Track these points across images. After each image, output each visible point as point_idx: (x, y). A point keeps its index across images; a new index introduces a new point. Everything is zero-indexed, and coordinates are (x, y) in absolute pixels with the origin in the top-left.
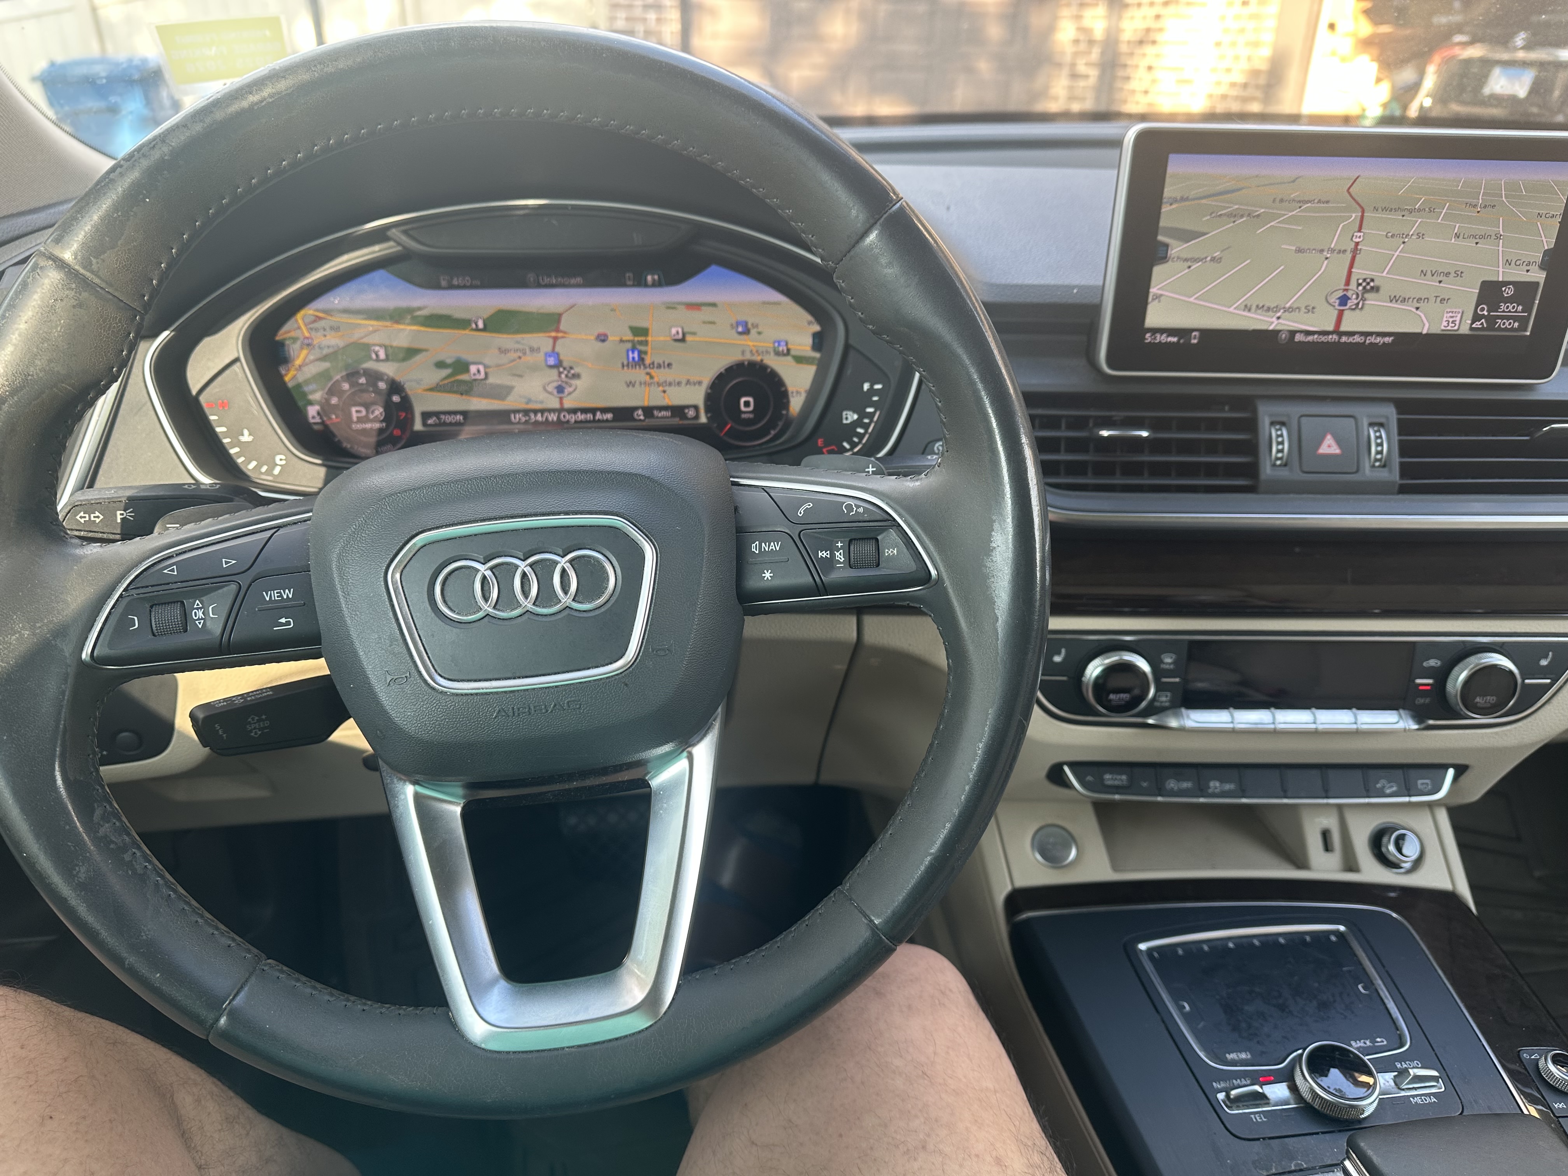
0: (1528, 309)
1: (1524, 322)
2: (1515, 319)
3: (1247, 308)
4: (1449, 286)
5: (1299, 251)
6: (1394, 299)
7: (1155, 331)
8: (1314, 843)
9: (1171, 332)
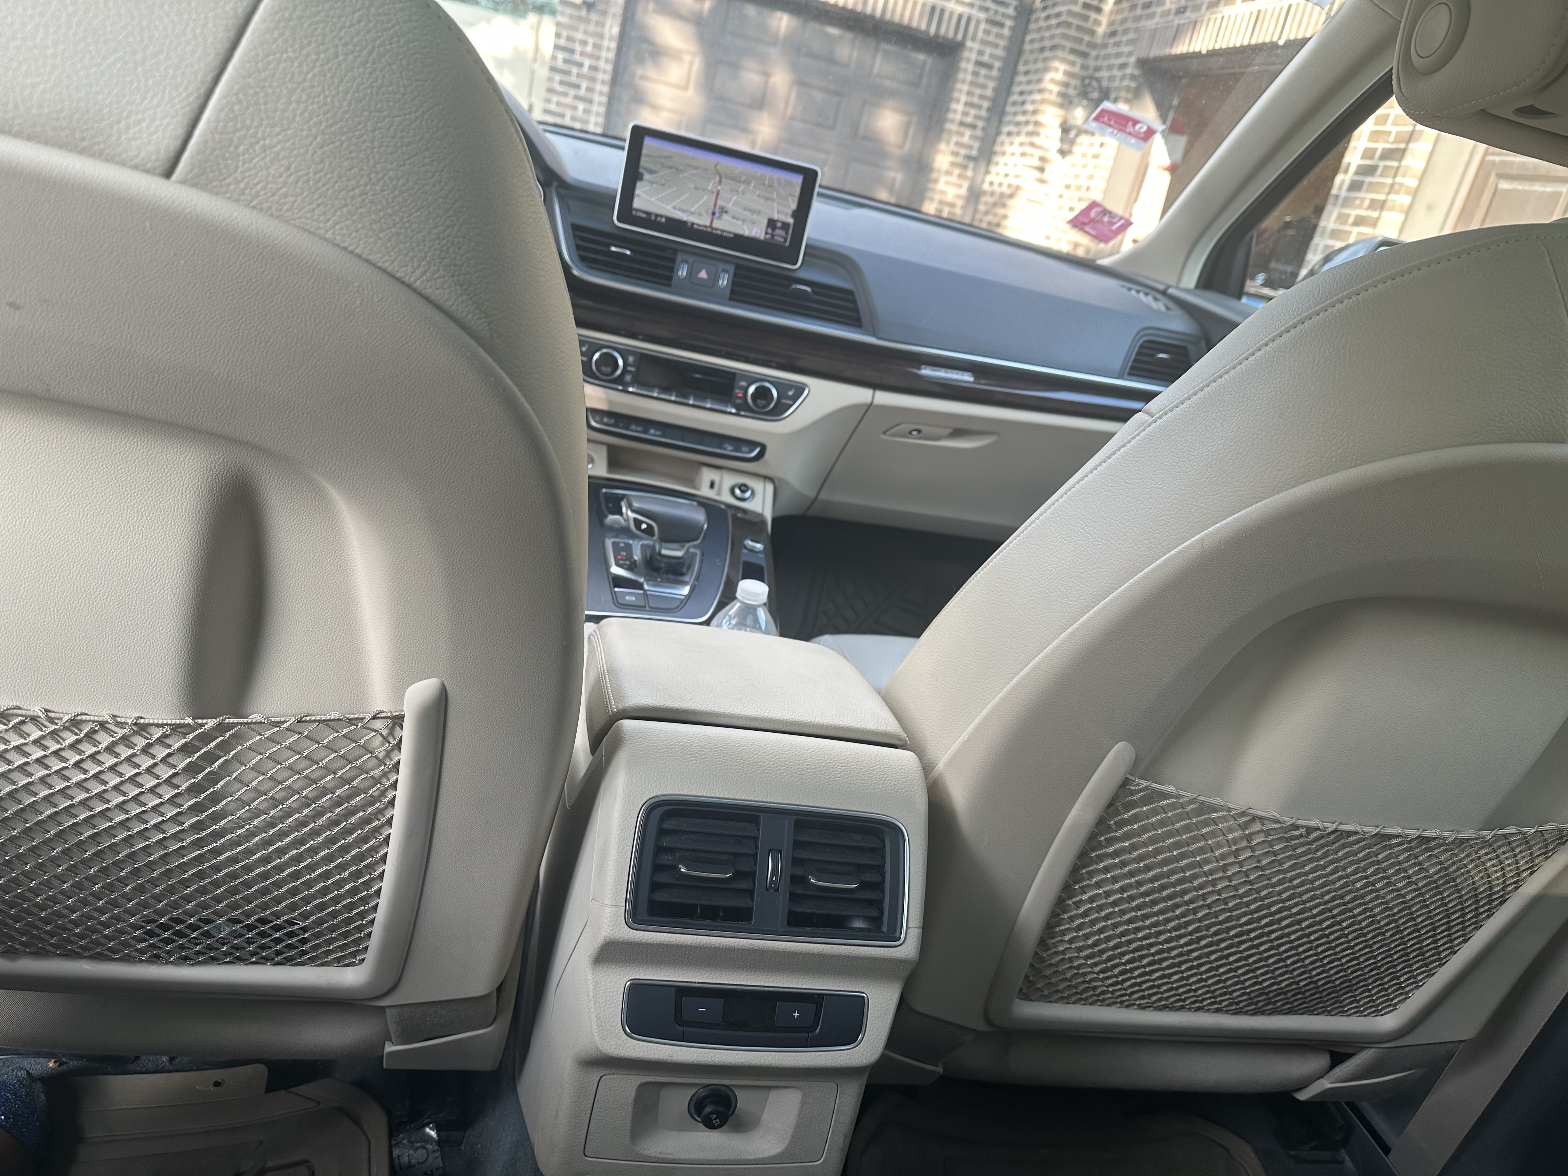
0: (787, 233)
1: (786, 239)
2: (782, 237)
3: (675, 208)
4: (755, 217)
5: (696, 188)
6: (734, 218)
7: (637, 210)
8: (706, 484)
9: (644, 212)
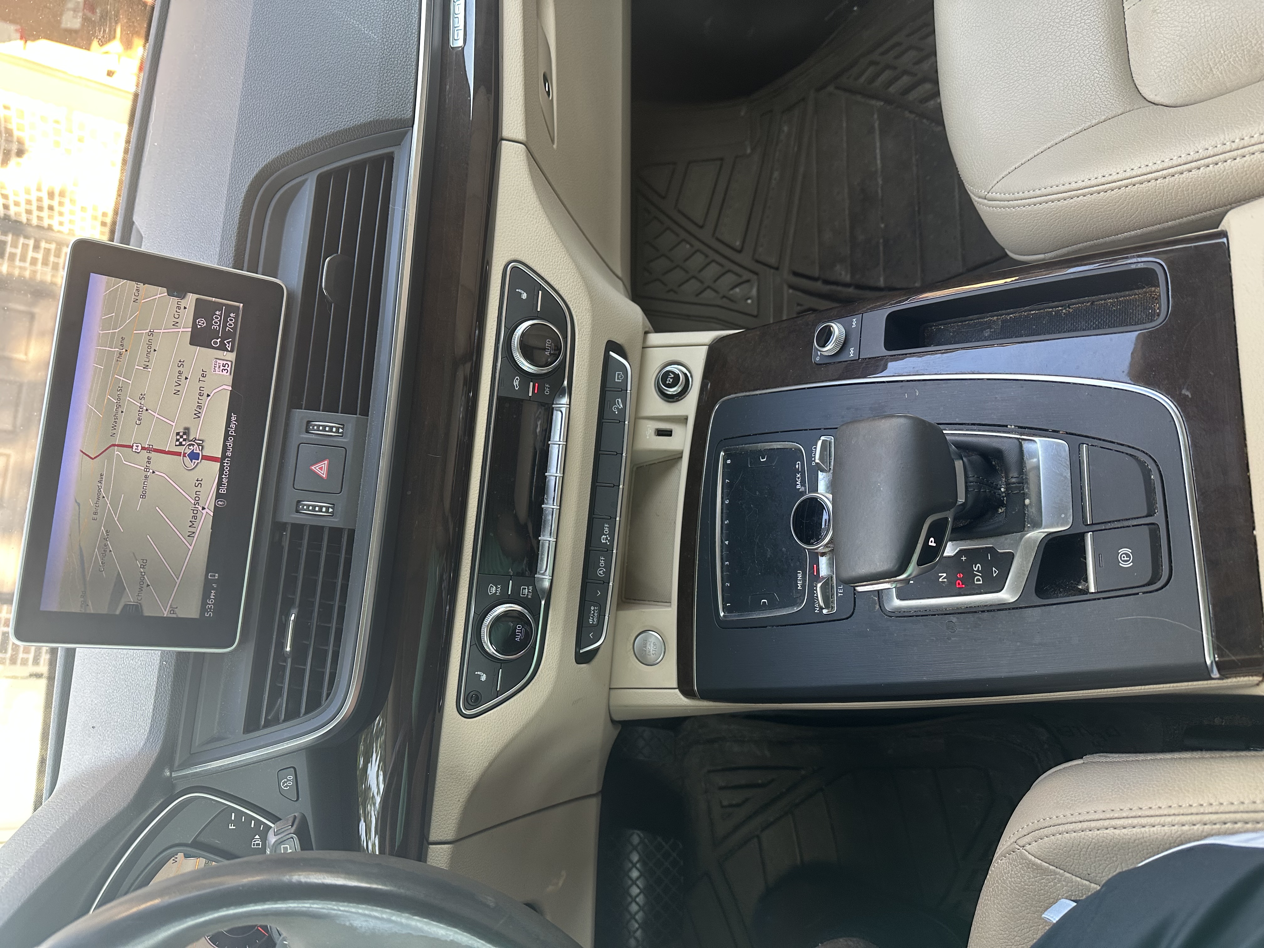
0: (219, 306)
1: (230, 309)
2: (227, 316)
3: (191, 535)
4: (190, 371)
5: (143, 496)
6: (197, 416)
7: (203, 609)
8: (664, 443)
9: (206, 596)
